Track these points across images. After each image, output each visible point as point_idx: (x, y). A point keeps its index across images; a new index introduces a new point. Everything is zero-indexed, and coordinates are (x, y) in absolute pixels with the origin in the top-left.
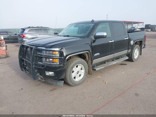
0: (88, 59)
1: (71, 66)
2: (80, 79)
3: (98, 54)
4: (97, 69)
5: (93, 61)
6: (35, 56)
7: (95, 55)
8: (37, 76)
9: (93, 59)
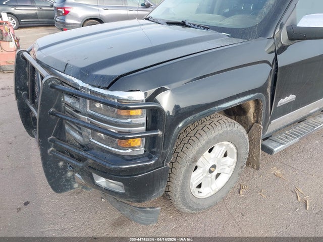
0: (252, 117)
1: (191, 156)
2: (217, 190)
3: (291, 98)
4: (277, 149)
5: (270, 123)
6: (52, 114)
7: (282, 102)
8: (68, 181)
9: (272, 119)
